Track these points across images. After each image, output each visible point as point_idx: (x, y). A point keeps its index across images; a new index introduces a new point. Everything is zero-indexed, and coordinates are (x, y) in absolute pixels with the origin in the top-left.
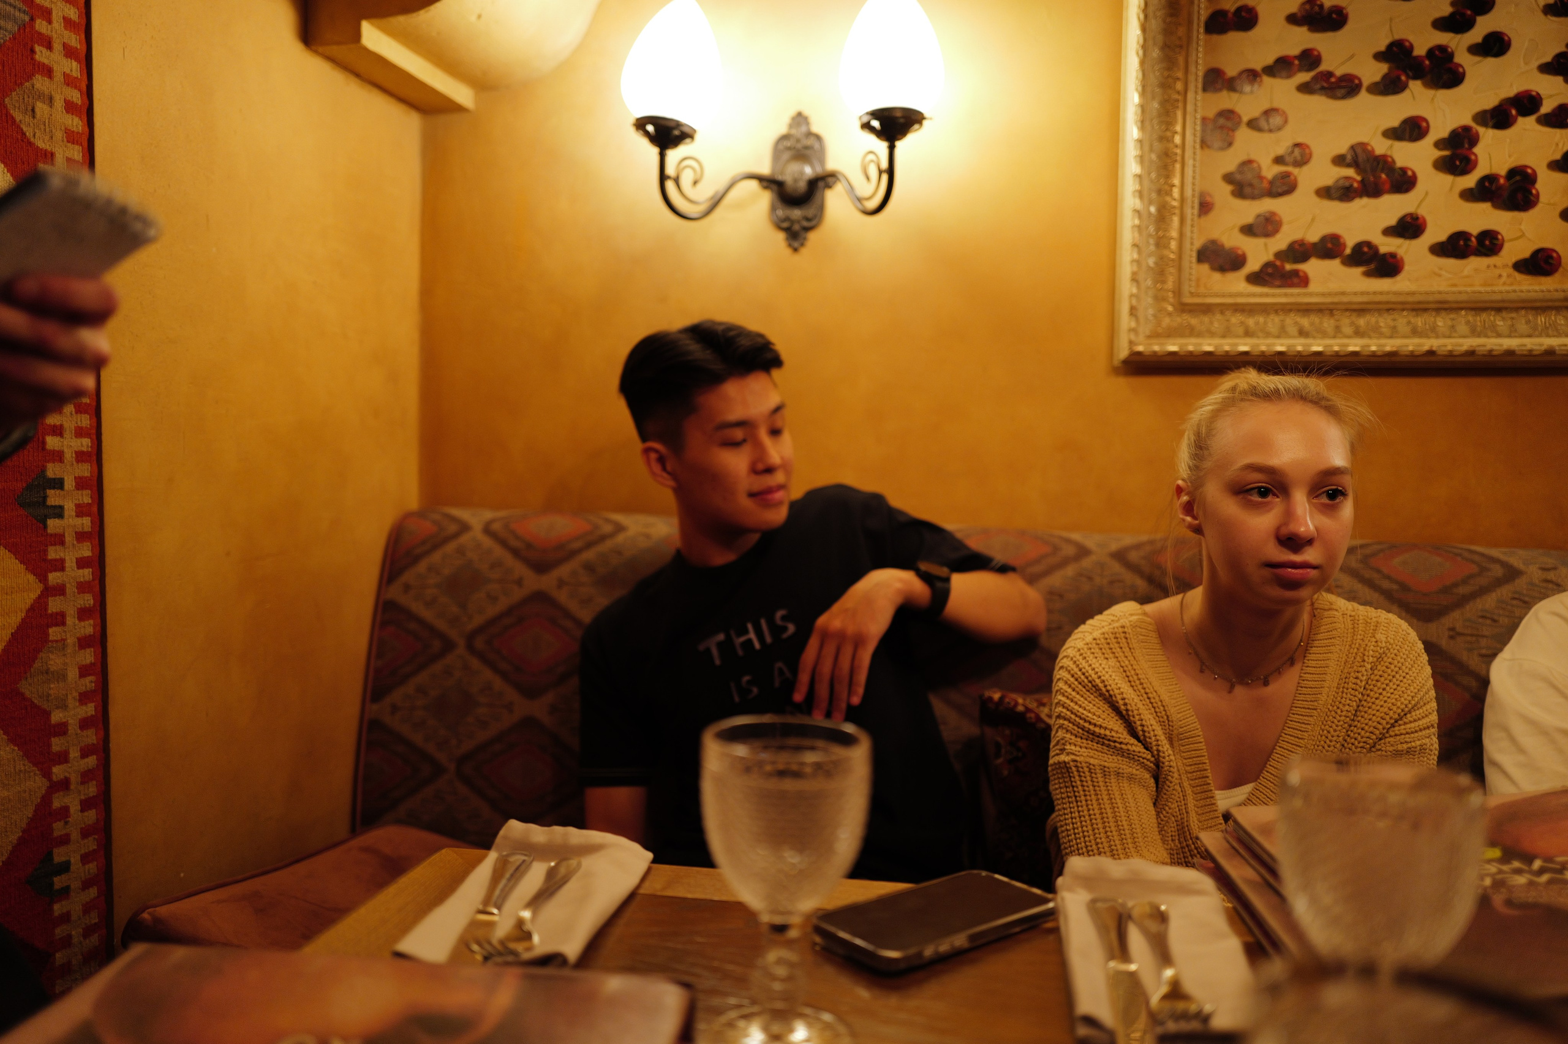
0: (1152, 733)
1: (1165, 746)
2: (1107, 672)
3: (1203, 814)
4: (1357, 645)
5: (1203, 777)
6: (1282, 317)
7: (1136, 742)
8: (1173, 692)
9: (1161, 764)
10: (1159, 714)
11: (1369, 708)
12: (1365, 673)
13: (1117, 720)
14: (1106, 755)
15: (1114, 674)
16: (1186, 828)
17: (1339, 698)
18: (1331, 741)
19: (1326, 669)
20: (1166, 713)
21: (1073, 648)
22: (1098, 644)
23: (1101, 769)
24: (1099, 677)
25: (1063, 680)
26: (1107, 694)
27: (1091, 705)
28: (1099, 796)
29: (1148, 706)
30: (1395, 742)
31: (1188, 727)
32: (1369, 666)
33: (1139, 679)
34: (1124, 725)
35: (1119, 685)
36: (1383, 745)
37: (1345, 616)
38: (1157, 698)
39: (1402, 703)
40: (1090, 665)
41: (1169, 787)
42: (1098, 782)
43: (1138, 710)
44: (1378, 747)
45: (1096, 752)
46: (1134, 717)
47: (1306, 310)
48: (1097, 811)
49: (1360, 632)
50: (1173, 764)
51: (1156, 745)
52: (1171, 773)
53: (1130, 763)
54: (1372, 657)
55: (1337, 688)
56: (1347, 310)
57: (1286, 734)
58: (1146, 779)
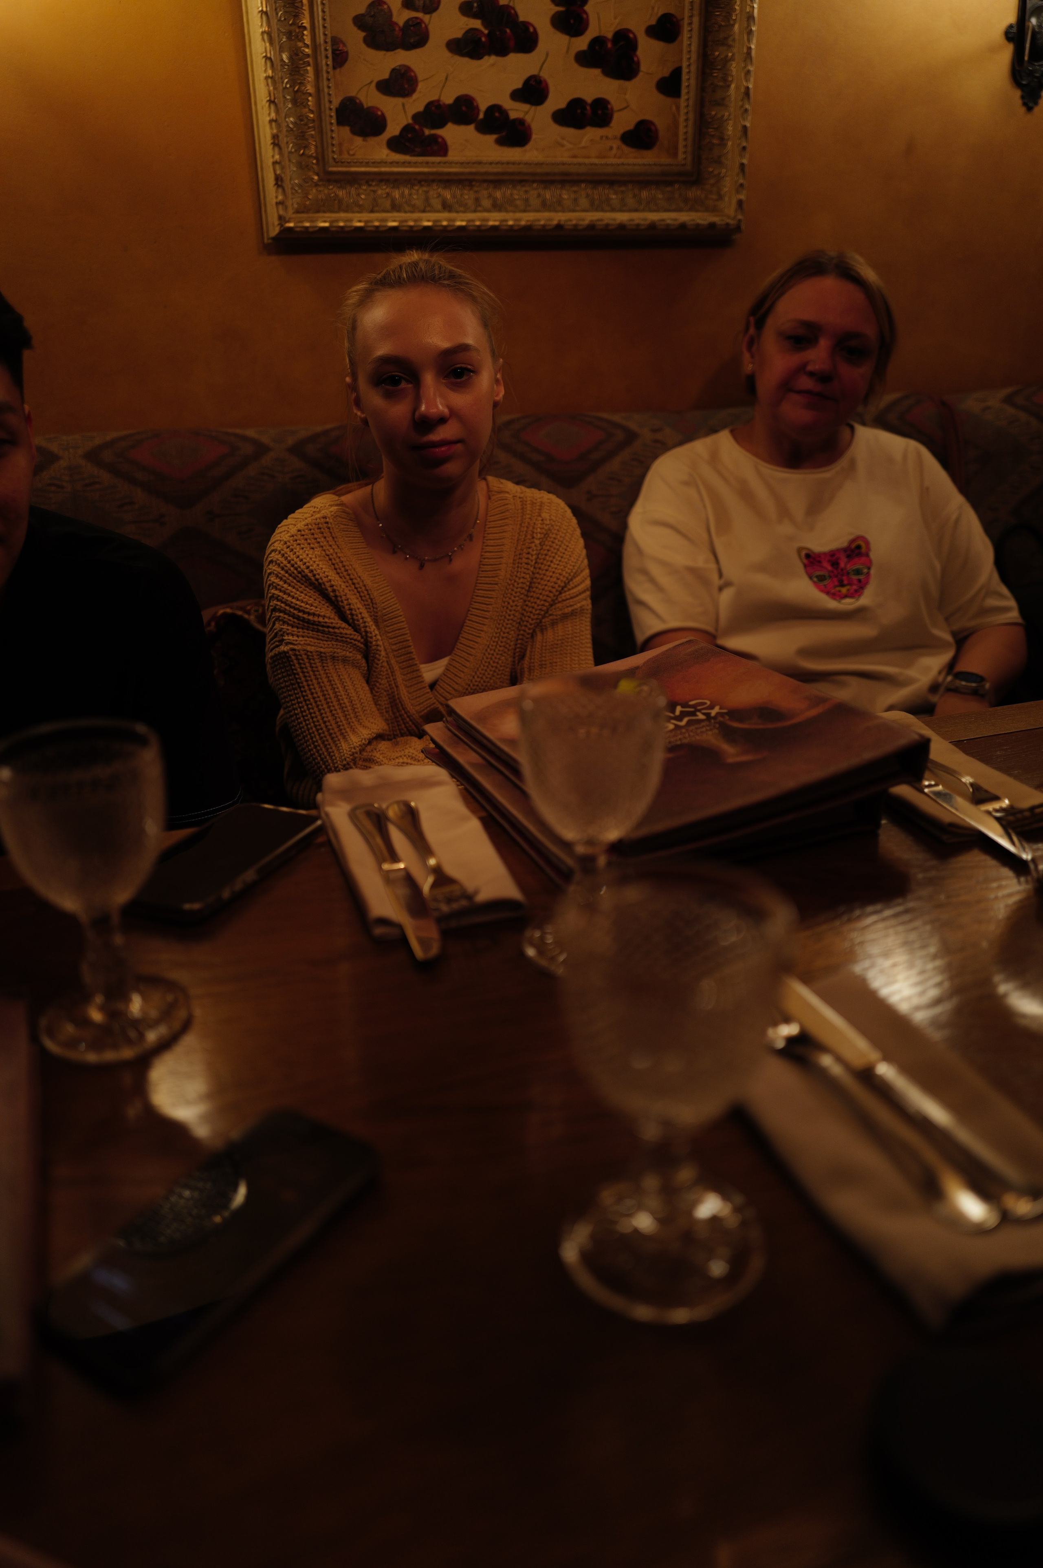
0: (360, 616)
1: (372, 627)
2: (314, 562)
3: (411, 686)
4: (526, 524)
5: (407, 654)
6: (425, 189)
7: (347, 626)
8: (375, 577)
9: (369, 644)
10: (363, 598)
11: (542, 579)
12: (535, 548)
13: (328, 607)
14: (321, 642)
15: (321, 563)
16: (398, 701)
17: (515, 573)
18: (510, 611)
19: (502, 547)
20: (370, 596)
21: (279, 542)
22: (303, 535)
23: (318, 655)
24: (308, 567)
25: (274, 574)
26: (316, 582)
27: (303, 595)
28: (320, 680)
29: (353, 591)
30: (562, 606)
31: (391, 608)
32: (537, 542)
33: (344, 566)
34: (335, 610)
35: (326, 573)
36: (554, 610)
37: (515, 498)
38: (361, 584)
39: (566, 573)
40: (298, 557)
41: (377, 664)
42: (316, 667)
43: (346, 595)
44: (550, 612)
45: (312, 640)
46: (342, 602)
47: (447, 181)
48: (320, 694)
49: (528, 512)
50: (380, 643)
51: (364, 627)
52: (378, 652)
53: (343, 646)
54: (540, 533)
55: (513, 564)
56: (485, 181)
57: (473, 608)
58: (359, 660)
